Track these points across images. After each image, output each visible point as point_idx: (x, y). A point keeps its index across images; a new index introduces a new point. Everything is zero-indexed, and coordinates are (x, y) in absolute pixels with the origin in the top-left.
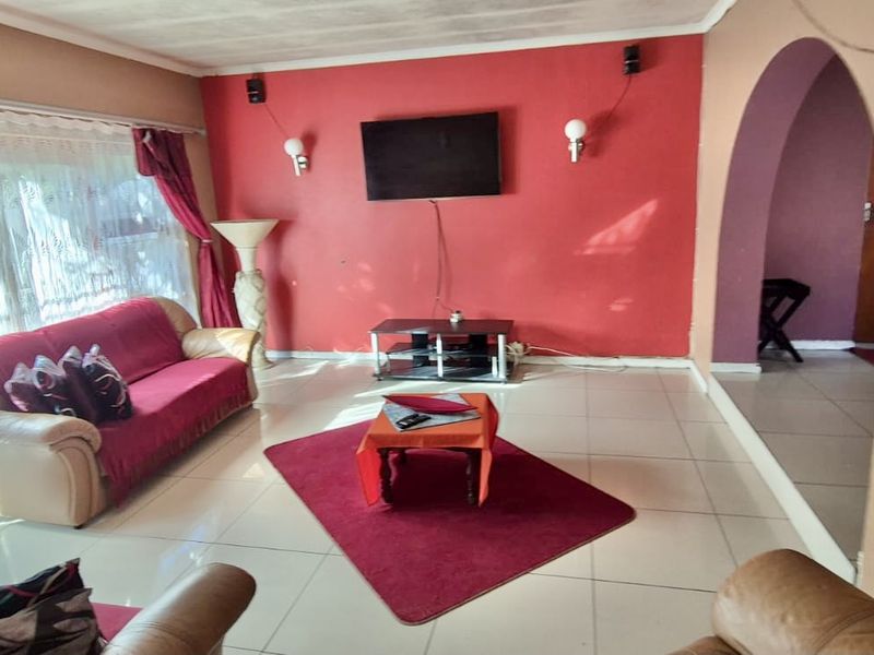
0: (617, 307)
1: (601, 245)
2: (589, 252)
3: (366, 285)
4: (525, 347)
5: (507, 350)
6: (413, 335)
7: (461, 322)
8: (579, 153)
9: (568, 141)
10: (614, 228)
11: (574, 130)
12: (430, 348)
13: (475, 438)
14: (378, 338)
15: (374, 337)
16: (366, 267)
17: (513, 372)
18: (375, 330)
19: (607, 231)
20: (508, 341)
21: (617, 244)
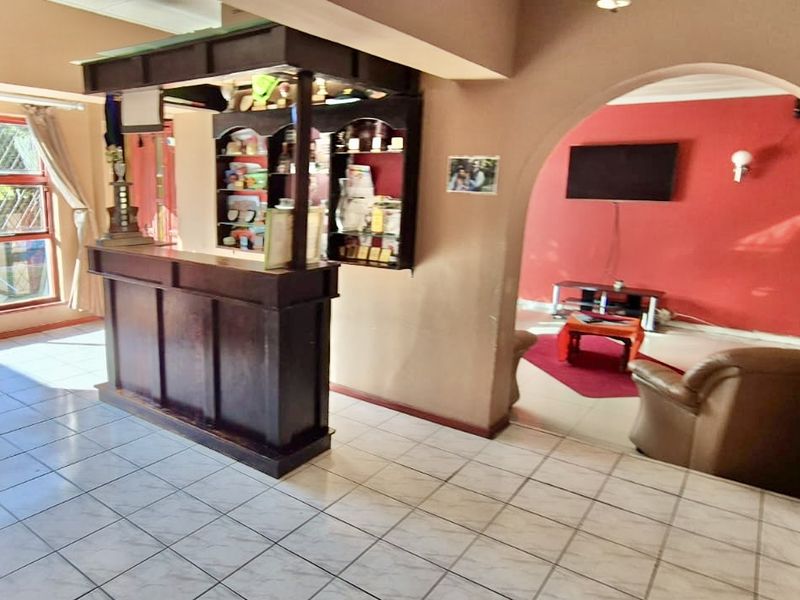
0: (758, 293)
1: (752, 245)
2: (740, 248)
3: (553, 257)
4: (672, 313)
5: (656, 312)
6: (584, 292)
7: (622, 288)
8: (743, 175)
9: (733, 166)
10: (765, 233)
11: (740, 159)
12: (596, 301)
13: (630, 333)
14: (559, 290)
15: (556, 289)
16: (555, 244)
17: (658, 327)
18: (557, 284)
19: (757, 235)
20: (659, 306)
21: (764, 245)
